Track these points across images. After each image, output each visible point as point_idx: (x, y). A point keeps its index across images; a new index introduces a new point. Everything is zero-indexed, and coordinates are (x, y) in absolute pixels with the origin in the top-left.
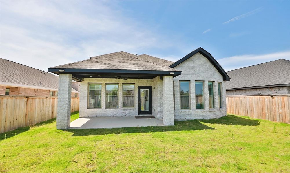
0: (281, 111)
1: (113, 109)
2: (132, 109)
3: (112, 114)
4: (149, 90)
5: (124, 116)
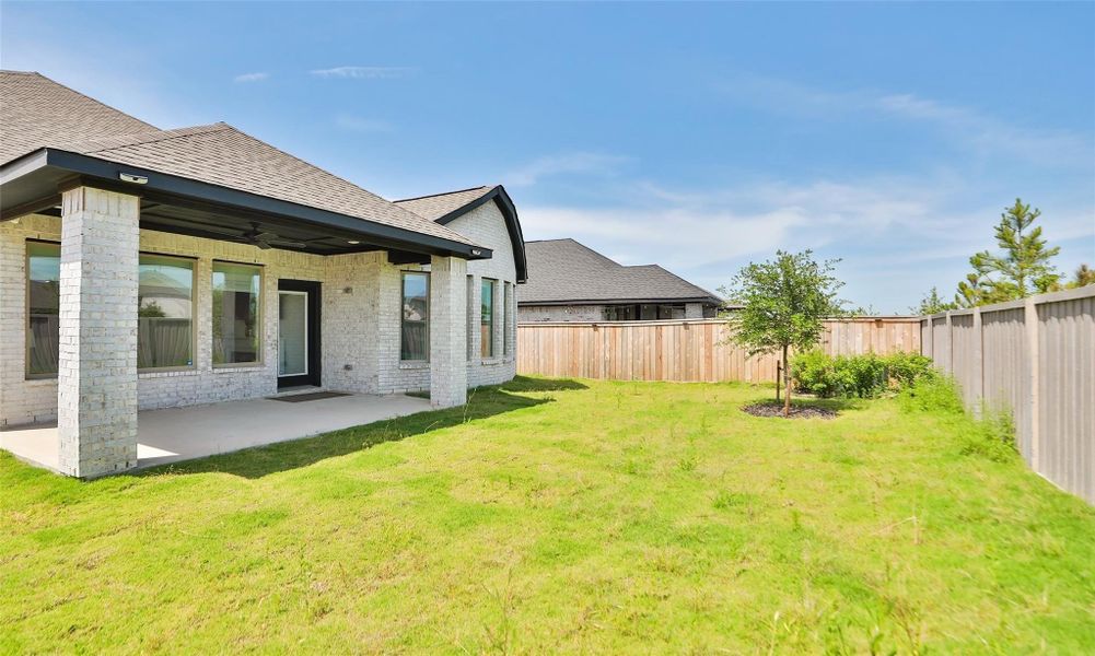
0: (608, 355)
1: (177, 374)
2: (253, 369)
3: (169, 395)
4: (306, 294)
5: (221, 398)
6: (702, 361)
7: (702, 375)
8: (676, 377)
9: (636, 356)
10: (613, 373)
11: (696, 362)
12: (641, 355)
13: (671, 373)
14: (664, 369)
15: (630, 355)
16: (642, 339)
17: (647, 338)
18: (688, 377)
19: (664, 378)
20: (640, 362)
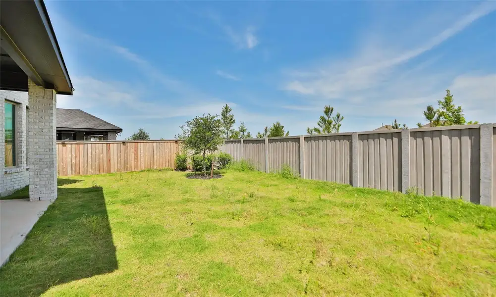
0: (73, 161)
6: (133, 161)
7: (133, 167)
8: (119, 170)
9: (94, 161)
10: (78, 171)
11: (129, 161)
12: (97, 160)
13: (116, 168)
14: (112, 166)
15: (90, 160)
16: (97, 151)
17: (101, 150)
18: (126, 169)
19: (112, 171)
20: (97, 164)
